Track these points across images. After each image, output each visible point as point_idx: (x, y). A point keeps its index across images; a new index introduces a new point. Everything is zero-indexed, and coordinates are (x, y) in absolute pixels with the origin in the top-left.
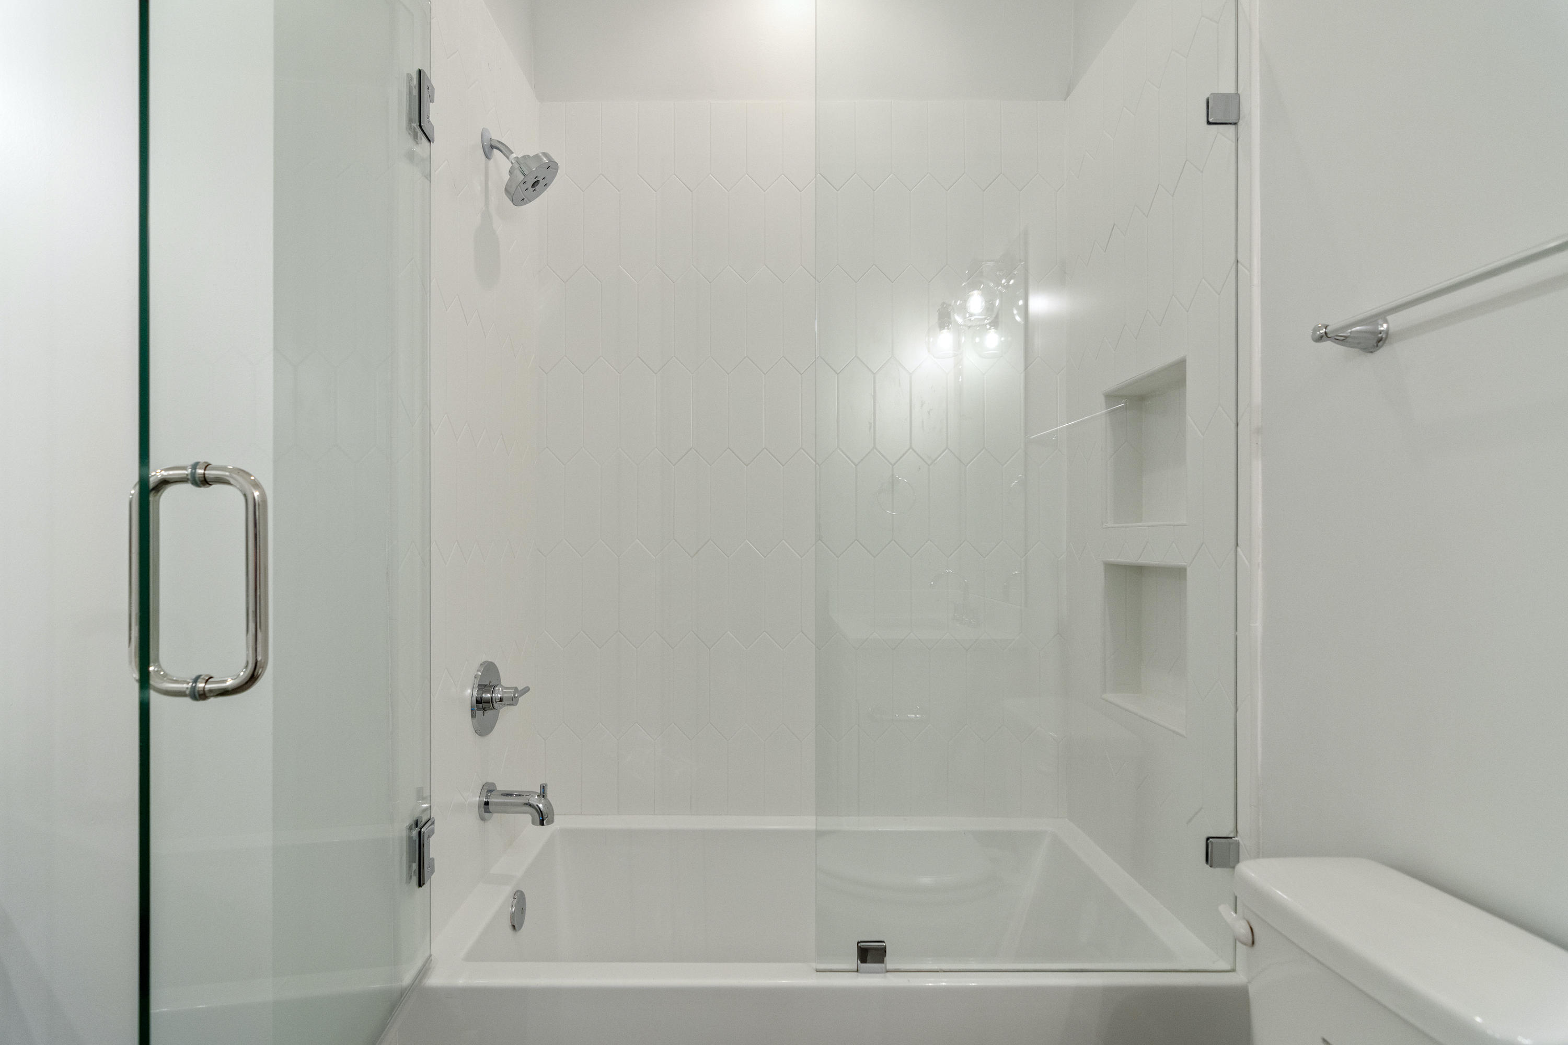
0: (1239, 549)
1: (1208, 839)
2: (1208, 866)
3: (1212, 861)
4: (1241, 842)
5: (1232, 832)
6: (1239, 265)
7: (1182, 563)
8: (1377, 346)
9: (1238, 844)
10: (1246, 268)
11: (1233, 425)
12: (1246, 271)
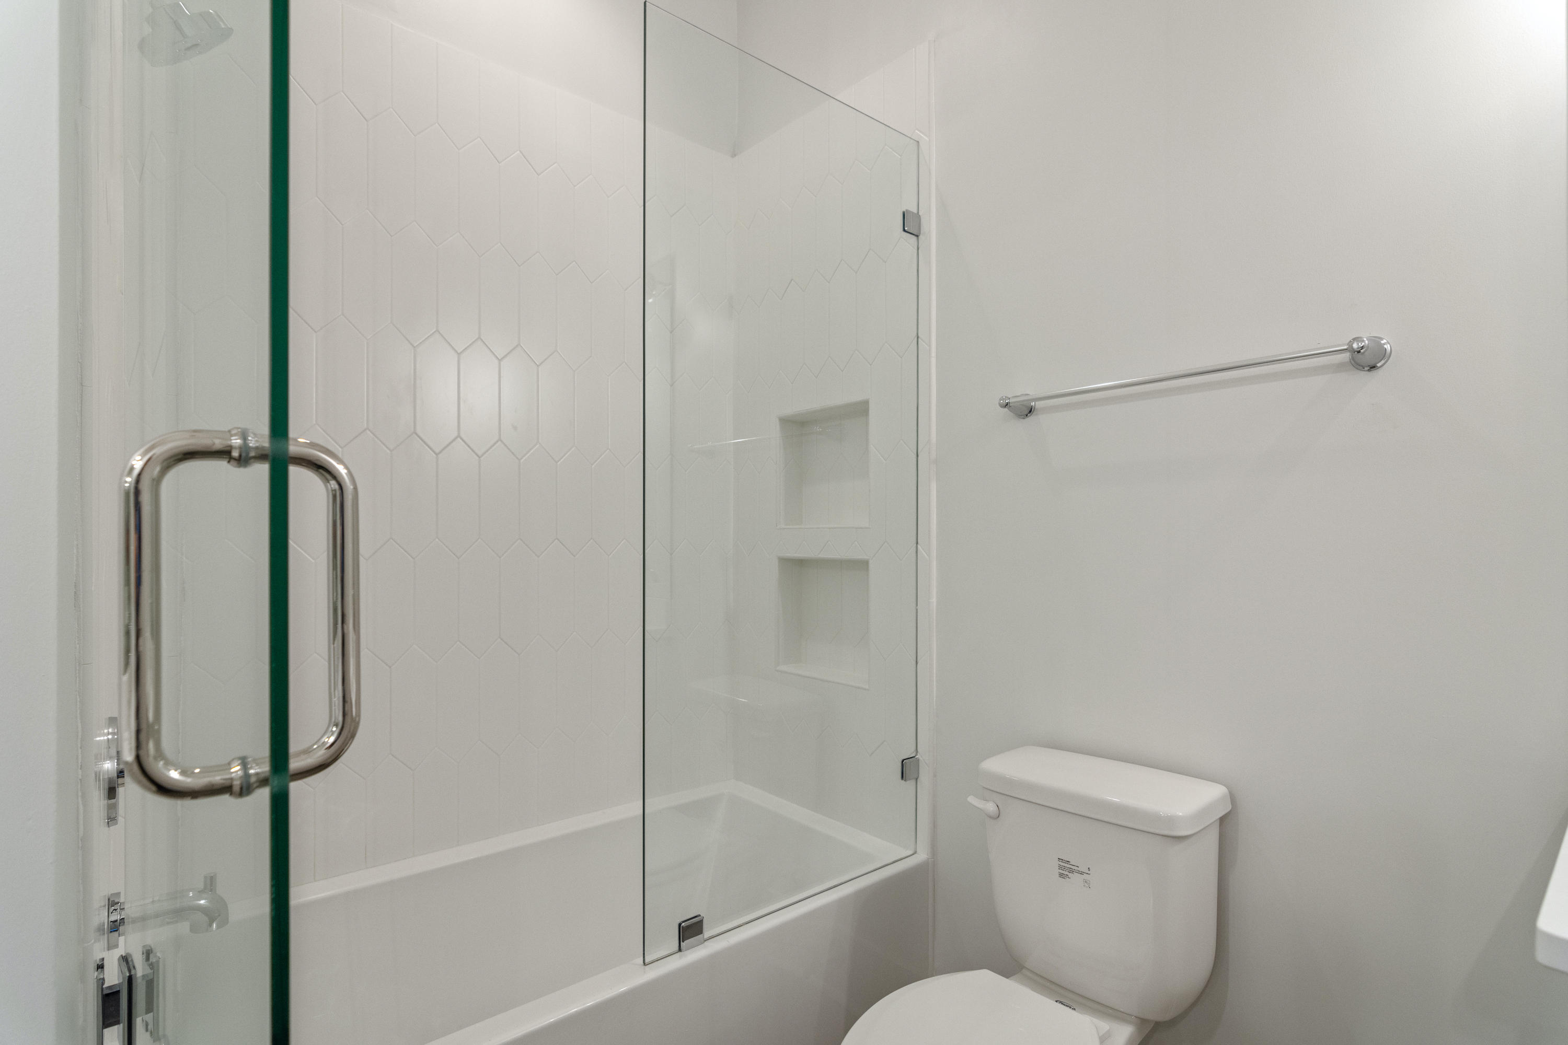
0: (919, 546)
1: (903, 761)
2: (903, 781)
3: (906, 777)
4: (920, 758)
5: (913, 752)
6: (919, 340)
7: (866, 557)
8: (1027, 415)
9: (918, 760)
10: (927, 344)
11: (915, 456)
12: (926, 346)
